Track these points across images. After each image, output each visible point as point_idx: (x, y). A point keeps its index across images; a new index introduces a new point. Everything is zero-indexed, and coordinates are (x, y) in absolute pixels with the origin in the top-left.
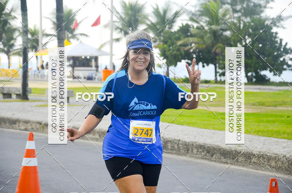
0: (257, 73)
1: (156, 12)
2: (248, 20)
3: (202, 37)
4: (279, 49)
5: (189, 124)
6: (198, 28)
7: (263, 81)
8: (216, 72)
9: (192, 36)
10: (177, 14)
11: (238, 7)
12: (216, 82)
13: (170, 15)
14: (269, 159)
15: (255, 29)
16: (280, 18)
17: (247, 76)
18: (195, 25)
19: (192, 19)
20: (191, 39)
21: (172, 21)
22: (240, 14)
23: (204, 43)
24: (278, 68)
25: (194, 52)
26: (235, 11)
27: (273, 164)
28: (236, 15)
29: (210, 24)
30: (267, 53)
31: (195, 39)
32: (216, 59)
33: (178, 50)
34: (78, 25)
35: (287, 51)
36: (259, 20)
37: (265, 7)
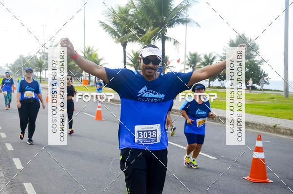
1: (205, 57)
4: (261, 74)
5: (220, 108)
7: (254, 89)
10: (214, 58)
13: (211, 58)
14: (257, 125)
15: (250, 65)
16: (263, 60)
17: (246, 86)
21: (212, 61)
27: (258, 127)
34: (169, 63)
35: (265, 75)
36: (253, 61)
37: (256, 56)
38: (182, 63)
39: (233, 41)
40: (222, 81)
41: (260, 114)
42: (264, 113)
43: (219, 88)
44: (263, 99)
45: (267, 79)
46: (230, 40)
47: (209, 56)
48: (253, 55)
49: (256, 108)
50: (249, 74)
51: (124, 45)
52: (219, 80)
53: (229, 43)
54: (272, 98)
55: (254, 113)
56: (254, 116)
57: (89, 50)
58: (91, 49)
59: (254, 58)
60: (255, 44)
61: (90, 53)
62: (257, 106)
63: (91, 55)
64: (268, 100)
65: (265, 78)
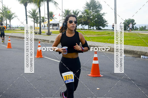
0: (98, 27)
1: (74, 12)
2: (96, 14)
3: (85, 18)
6: (84, 16)
7: (100, 29)
8: (88, 27)
9: (82, 18)
11: (94, 11)
12: (89, 29)
13: (77, 13)
15: (98, 16)
16: (104, 13)
17: (96, 28)
18: (83, 15)
19: (82, 14)
20: (82, 19)
22: (94, 12)
23: (85, 20)
24: (104, 26)
25: (83, 22)
26: (93, 12)
28: (93, 13)
29: (86, 15)
30: (101, 22)
31: (83, 19)
32: (88, 24)
33: (79, 22)
34: (54, 16)
35: (106, 22)
36: (99, 14)
37: (100, 11)
38: (61, 16)
39: (88, 3)
40: (83, 26)
41: (101, 42)
42: (103, 41)
43: (81, 29)
44: (104, 34)
45: (107, 24)
46: (86, 3)
47: (76, 12)
48: (99, 10)
49: (100, 39)
50: (97, 21)
51: (26, 5)
52: (82, 25)
53: (86, 4)
54: (109, 34)
55: (98, 41)
56: (97, 43)
57: (5, 9)
58: (6, 8)
59: (100, 12)
60: (100, 5)
61: (6, 10)
62: (100, 38)
63: (6, 11)
64: (107, 35)
65: (106, 23)
